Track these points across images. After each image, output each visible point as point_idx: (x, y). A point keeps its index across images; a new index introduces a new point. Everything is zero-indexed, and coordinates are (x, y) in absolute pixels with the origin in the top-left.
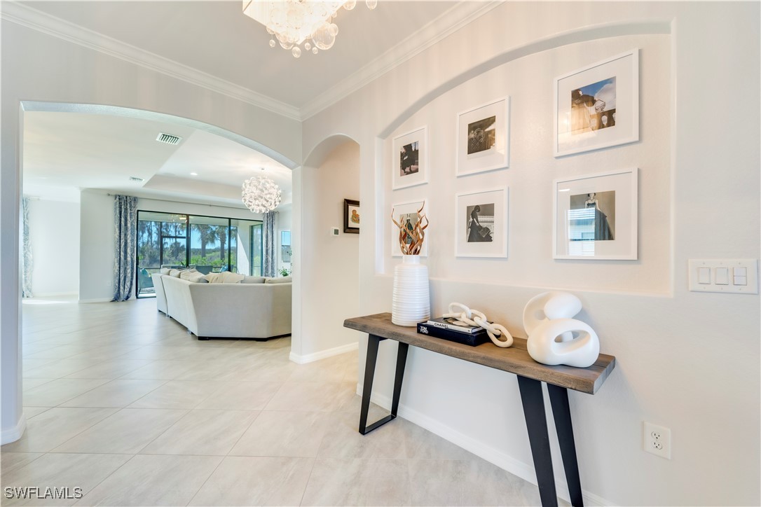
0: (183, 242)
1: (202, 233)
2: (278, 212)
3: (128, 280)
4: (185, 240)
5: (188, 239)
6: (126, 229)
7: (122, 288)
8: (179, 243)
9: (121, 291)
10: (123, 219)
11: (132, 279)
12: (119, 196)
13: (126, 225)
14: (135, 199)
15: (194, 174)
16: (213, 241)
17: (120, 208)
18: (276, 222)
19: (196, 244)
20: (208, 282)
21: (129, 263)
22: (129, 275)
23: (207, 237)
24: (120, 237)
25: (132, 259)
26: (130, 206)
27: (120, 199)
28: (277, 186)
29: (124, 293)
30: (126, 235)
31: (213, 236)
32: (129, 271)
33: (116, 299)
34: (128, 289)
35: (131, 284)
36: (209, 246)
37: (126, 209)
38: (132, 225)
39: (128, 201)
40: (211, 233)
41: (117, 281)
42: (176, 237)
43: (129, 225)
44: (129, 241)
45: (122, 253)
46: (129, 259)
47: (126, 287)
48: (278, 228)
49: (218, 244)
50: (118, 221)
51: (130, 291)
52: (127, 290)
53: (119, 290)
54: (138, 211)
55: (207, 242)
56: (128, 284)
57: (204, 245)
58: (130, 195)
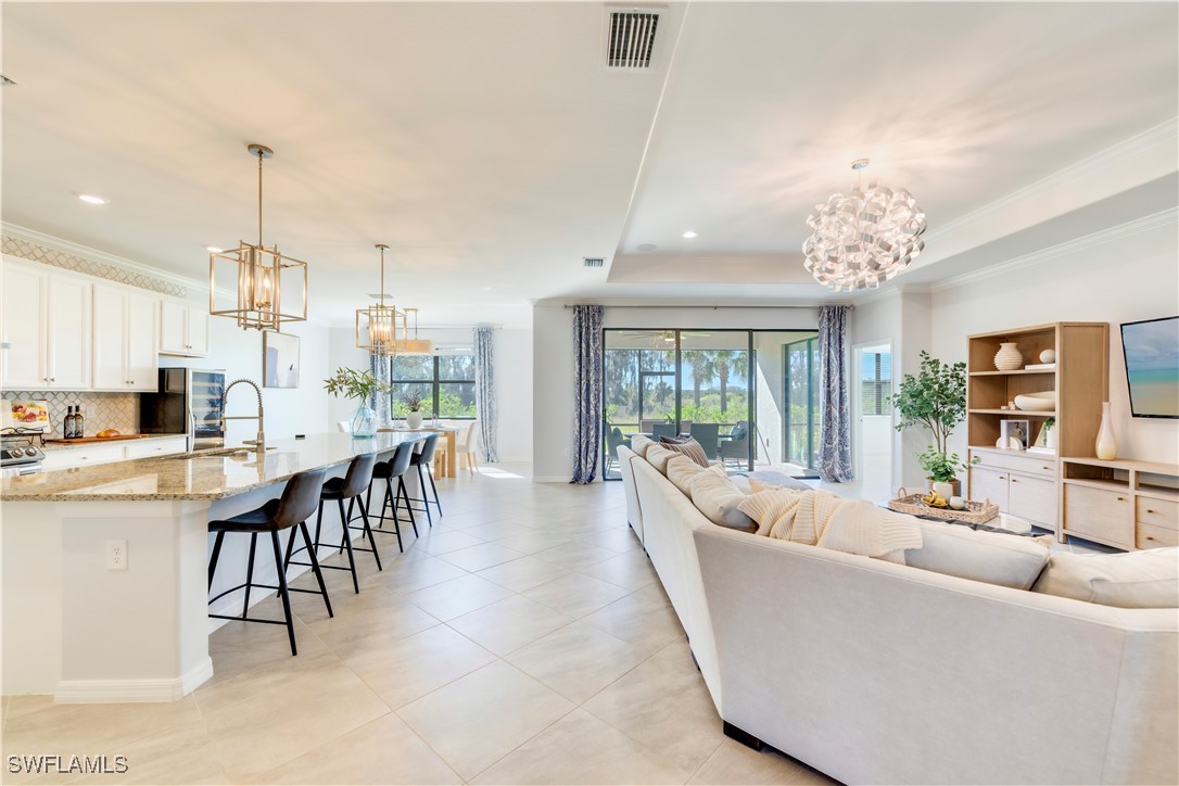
0: (670, 381)
1: (694, 367)
2: (852, 308)
3: (591, 447)
4: (673, 377)
5: (678, 374)
6: (589, 362)
7: (583, 461)
8: (665, 384)
9: (583, 469)
10: (584, 345)
11: (597, 447)
12: (579, 307)
13: (588, 355)
14: (600, 310)
15: (690, 235)
16: (709, 380)
17: (580, 326)
18: (847, 330)
19: (688, 385)
20: (754, 527)
21: (593, 420)
22: (593, 440)
23: (702, 373)
24: (580, 375)
25: (596, 412)
26: (594, 323)
27: (579, 312)
28: (911, 202)
29: (586, 470)
30: (588, 371)
31: (711, 372)
32: (592, 433)
33: (576, 480)
34: (592, 465)
35: (596, 456)
36: (704, 387)
37: (588, 328)
38: (596, 354)
39: (591, 314)
40: (706, 367)
41: (577, 449)
42: (661, 374)
43: (592, 355)
44: (592, 382)
45: (583, 403)
46: (592, 412)
47: (589, 460)
48: (853, 343)
49: (716, 382)
50: (577, 350)
51: (594, 468)
52: (590, 465)
53: (580, 465)
54: (604, 329)
55: (701, 381)
56: (592, 455)
57: (697, 383)
58: (592, 303)
